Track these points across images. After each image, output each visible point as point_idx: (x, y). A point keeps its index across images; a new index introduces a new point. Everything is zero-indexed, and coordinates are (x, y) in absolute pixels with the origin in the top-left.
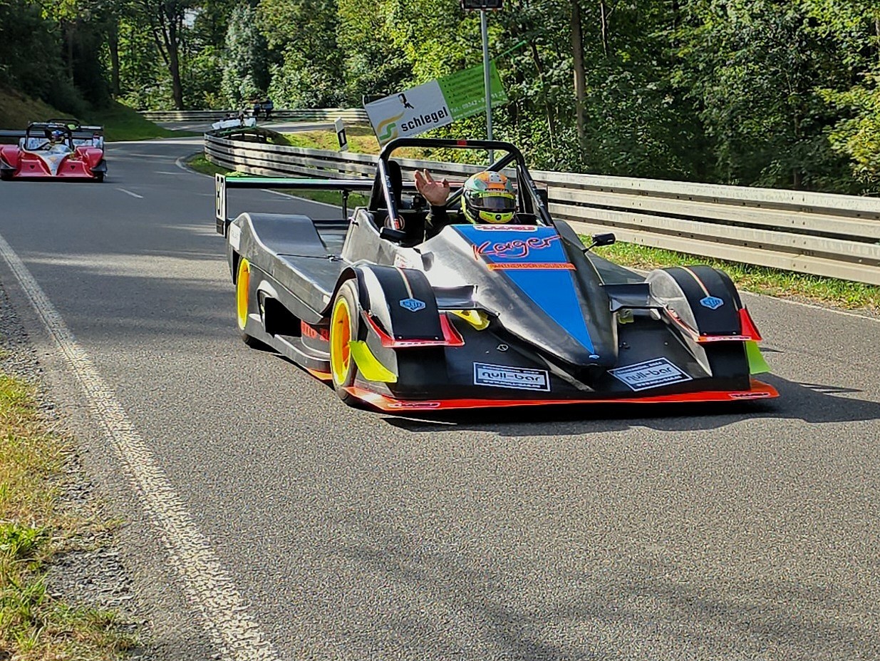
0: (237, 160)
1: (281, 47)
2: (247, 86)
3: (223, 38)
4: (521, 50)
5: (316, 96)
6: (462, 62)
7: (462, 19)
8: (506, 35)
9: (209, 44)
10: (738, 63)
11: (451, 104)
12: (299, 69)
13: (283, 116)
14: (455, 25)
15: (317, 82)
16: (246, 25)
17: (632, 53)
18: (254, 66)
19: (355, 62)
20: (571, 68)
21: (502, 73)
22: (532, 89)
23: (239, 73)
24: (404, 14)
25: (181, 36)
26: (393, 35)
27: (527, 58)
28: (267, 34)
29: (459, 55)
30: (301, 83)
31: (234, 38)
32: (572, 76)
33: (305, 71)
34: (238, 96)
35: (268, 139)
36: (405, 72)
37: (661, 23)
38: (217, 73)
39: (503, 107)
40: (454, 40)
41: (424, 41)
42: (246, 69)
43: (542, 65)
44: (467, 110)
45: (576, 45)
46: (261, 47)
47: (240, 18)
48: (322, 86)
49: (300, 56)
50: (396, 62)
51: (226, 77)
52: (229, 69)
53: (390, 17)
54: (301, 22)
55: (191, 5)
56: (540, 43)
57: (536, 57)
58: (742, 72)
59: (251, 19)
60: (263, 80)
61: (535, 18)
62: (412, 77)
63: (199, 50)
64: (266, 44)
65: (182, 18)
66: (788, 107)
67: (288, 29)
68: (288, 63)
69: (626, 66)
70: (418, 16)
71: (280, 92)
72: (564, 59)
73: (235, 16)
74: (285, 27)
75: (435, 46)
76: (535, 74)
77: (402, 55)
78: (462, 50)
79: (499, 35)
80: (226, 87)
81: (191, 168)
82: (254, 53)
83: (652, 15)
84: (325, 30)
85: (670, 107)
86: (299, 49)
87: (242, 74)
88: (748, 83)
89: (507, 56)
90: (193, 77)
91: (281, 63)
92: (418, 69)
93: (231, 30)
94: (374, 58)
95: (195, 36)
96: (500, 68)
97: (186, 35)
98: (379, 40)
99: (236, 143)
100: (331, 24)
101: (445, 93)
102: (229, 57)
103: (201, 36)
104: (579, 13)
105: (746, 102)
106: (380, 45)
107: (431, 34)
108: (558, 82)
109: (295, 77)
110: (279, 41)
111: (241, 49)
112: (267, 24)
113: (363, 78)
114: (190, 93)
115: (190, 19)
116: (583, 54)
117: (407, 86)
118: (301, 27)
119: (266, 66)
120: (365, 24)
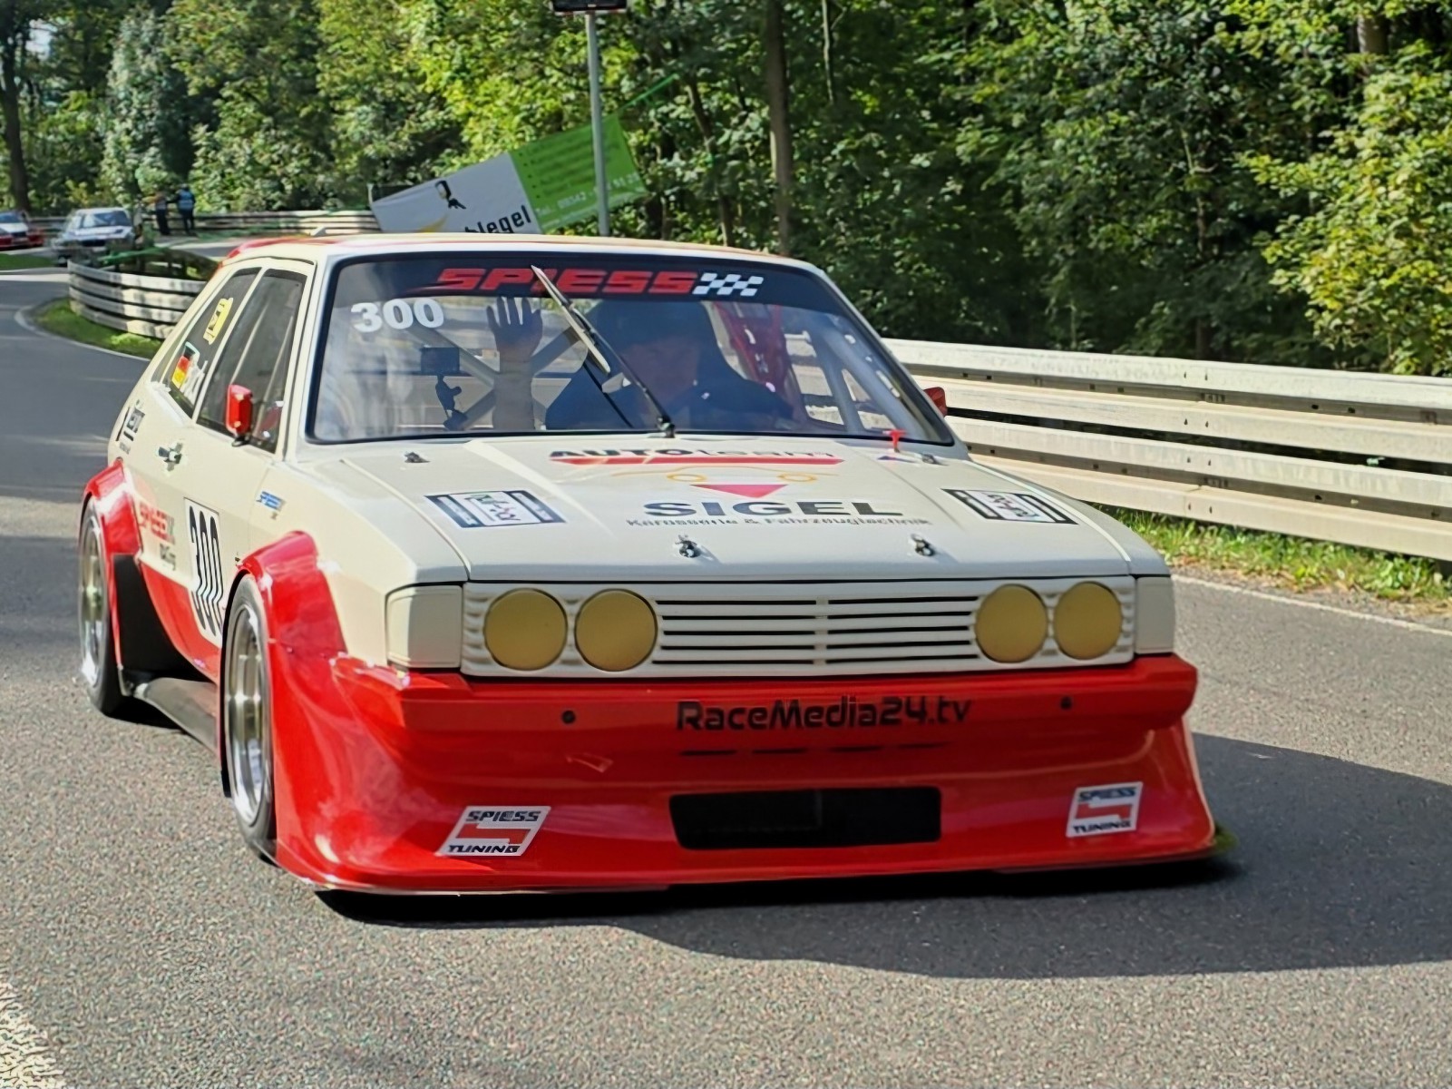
0: (130, 311)
1: (214, 92)
2: (150, 169)
3: (101, 77)
4: (668, 94)
5: (281, 188)
6: (557, 117)
7: (556, 33)
8: (641, 64)
9: (77, 87)
10: (1088, 112)
11: (536, 200)
12: (248, 135)
13: (216, 227)
14: (543, 46)
15: (283, 159)
16: (147, 50)
17: (883, 96)
18: (162, 131)
19: (354, 120)
20: (766, 125)
21: (634, 139)
22: (690, 168)
23: (134, 143)
24: (446, 27)
25: (25, 74)
26: (426, 65)
27: (680, 109)
28: (185, 67)
29: (550, 104)
30: (252, 162)
31: (124, 76)
32: (766, 142)
33: (259, 139)
34: (132, 187)
35: (191, 271)
36: (447, 139)
37: (939, 36)
38: (93, 143)
39: (636, 205)
40: (542, 74)
41: (484, 77)
42: (148, 137)
43: (710, 122)
44: (567, 211)
45: (774, 81)
46: (174, 94)
47: (136, 36)
48: (293, 167)
49: (250, 109)
50: (431, 118)
51: (110, 150)
52: (116, 133)
53: (419, 29)
54: (250, 44)
55: (40, 13)
56: (706, 78)
57: (698, 106)
58: (1095, 130)
59: (157, 40)
60: (180, 157)
61: (696, 29)
62: (463, 148)
63: (59, 99)
64: (183, 87)
65: (26, 38)
66: (1187, 199)
67: (225, 55)
68: (227, 124)
69: (871, 123)
70: (472, 28)
71: (214, 178)
72: (750, 109)
73: (125, 35)
74: (221, 53)
75: (505, 88)
76: (696, 140)
77: (441, 104)
78: (557, 93)
79: (626, 63)
80: (110, 172)
81: (44, 327)
82: (163, 104)
83: (924, 21)
84: (297, 59)
85: (957, 199)
86: (248, 96)
87: (141, 146)
88: (1106, 152)
89: (642, 106)
90: (49, 151)
91: (214, 124)
92: (473, 133)
93: (118, 61)
94: (391, 113)
95: (49, 72)
96: (631, 129)
97: (31, 72)
98: (398, 77)
99: (127, 279)
100: (309, 47)
101: (526, 179)
102: (115, 112)
103: (61, 72)
104: (779, 19)
105: (1103, 189)
106: (402, 87)
107: (497, 63)
108: (742, 155)
109: (241, 150)
110: (210, 81)
111: (137, 97)
112: (186, 48)
113: (369, 151)
114: (41, 184)
115: (41, 40)
116: (787, 99)
117: (452, 167)
118: (251, 53)
119: (187, 130)
120: (371, 47)
